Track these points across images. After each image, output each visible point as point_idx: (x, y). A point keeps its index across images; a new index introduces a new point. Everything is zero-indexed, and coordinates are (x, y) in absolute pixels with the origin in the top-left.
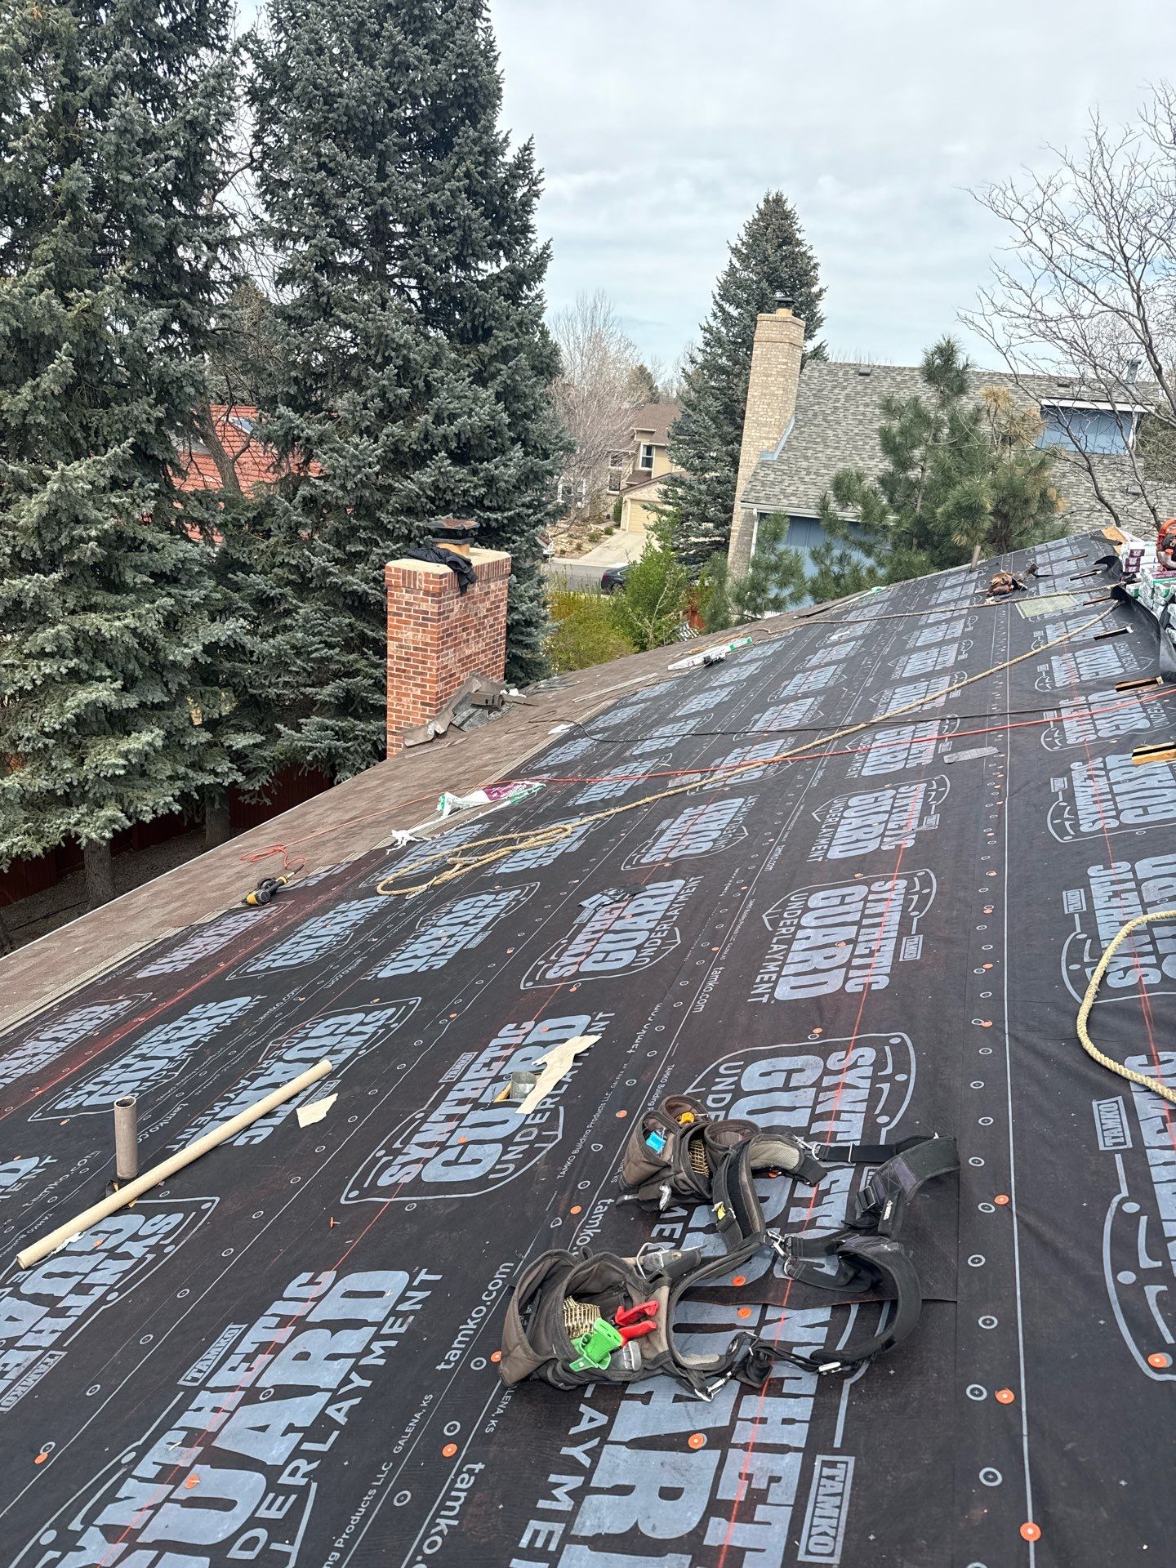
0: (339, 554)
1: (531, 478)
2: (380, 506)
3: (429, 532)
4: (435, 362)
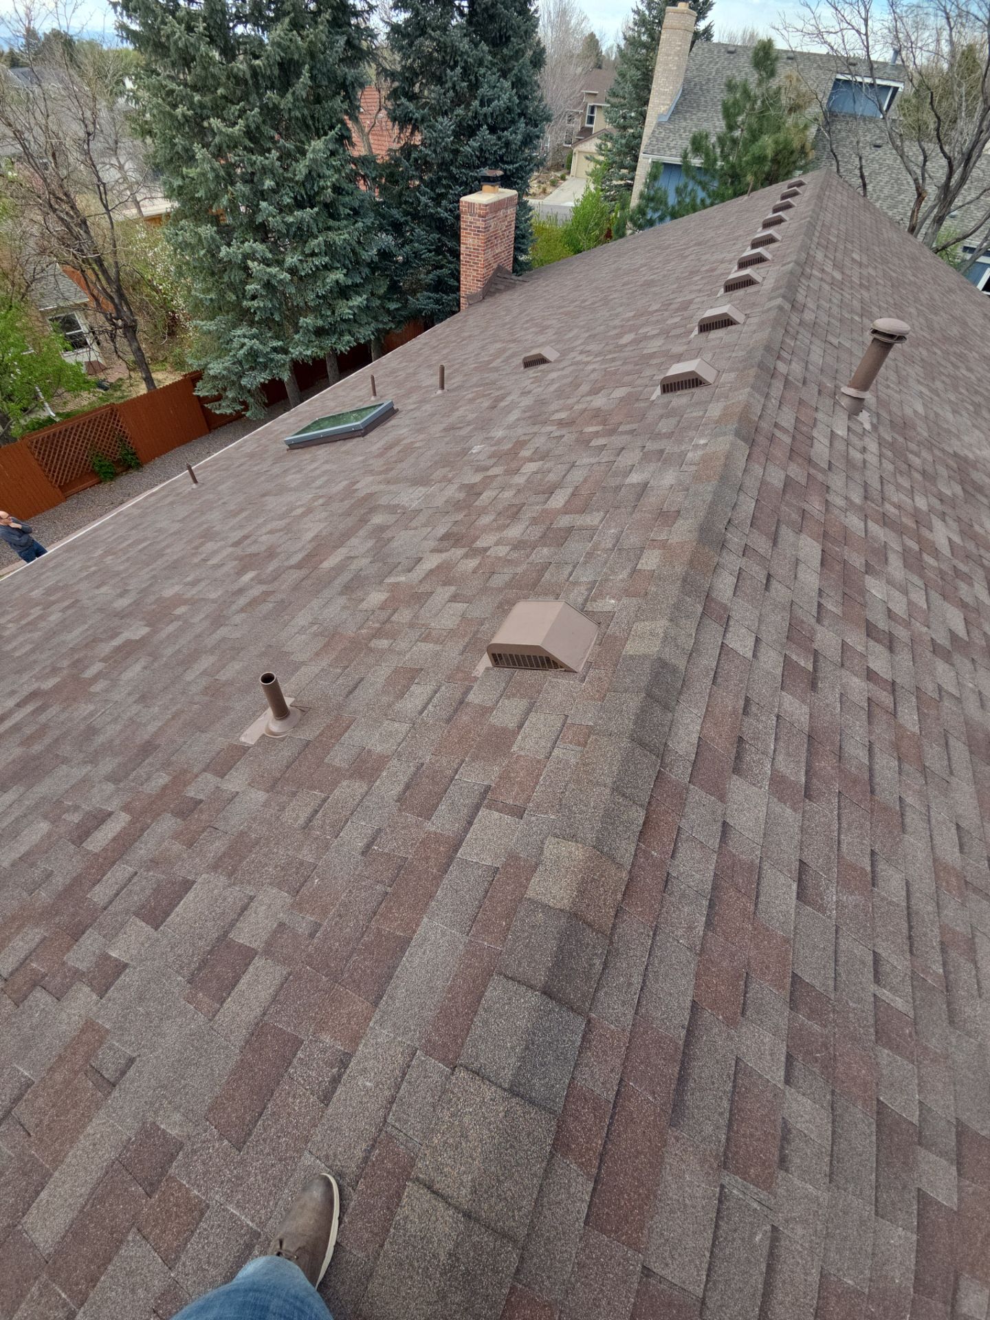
0: (432, 195)
1: (528, 140)
2: (452, 162)
3: (476, 179)
4: (480, 63)
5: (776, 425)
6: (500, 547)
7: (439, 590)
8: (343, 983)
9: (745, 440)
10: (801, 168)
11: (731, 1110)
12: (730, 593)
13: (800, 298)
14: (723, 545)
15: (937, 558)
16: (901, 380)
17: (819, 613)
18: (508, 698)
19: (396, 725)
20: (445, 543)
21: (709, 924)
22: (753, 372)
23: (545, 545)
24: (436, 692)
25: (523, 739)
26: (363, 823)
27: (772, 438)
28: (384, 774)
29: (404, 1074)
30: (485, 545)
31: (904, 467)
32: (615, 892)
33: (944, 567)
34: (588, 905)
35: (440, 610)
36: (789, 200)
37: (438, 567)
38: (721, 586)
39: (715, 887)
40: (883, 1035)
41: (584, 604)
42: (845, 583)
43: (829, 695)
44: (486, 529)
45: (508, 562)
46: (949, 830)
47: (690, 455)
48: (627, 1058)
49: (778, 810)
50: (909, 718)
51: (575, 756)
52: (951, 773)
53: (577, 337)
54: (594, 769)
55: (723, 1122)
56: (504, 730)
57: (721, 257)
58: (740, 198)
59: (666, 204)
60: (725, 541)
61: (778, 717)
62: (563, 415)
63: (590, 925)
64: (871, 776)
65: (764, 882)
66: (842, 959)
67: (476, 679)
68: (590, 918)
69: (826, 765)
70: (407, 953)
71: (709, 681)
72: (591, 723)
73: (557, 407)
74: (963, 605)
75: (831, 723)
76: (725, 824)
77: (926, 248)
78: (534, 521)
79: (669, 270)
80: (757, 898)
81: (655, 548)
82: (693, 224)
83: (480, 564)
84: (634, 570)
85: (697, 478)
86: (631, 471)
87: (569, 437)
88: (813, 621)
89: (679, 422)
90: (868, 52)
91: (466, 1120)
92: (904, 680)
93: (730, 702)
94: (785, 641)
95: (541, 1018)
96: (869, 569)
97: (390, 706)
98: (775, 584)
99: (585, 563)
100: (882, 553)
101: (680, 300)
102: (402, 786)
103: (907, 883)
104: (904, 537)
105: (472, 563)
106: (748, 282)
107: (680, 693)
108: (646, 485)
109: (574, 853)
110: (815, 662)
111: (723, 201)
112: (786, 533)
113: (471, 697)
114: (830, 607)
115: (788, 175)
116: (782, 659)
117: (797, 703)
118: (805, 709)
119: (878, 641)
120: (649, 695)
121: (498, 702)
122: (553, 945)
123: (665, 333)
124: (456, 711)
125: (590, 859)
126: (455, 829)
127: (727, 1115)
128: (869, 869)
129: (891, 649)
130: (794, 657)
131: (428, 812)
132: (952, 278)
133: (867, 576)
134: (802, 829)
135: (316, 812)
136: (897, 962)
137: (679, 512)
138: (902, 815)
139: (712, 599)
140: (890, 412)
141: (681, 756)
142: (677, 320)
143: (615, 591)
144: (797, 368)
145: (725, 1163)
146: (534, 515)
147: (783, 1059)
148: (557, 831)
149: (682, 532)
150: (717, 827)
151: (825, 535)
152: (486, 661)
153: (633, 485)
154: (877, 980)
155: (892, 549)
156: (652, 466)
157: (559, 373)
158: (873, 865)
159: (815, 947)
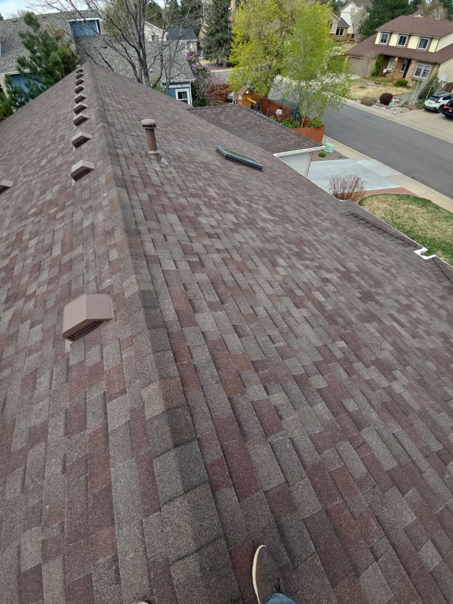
5: (132, 176)
6: (41, 288)
7: (21, 326)
8: (93, 532)
9: (122, 187)
10: (78, 64)
11: (259, 419)
12: (153, 250)
13: (110, 120)
14: (139, 233)
15: (215, 200)
16: (169, 141)
17: (190, 239)
18: (89, 350)
19: (41, 403)
20: (10, 303)
21: (218, 369)
22: (108, 157)
23: (63, 274)
24: (52, 373)
25: (107, 361)
26: (54, 460)
27: (133, 182)
28: (50, 430)
29: (143, 534)
30: (32, 291)
31: (188, 173)
32: (179, 388)
33: (220, 202)
34: (172, 401)
35: (29, 336)
36: (80, 78)
37: (13, 317)
38: (148, 249)
39: (212, 355)
40: (283, 357)
41: (97, 289)
42: (192, 224)
43: (210, 265)
44: (28, 284)
45: (49, 292)
46: (266, 284)
47: (104, 203)
48: (219, 437)
49: (216, 315)
50: (237, 258)
51: (132, 352)
52: (257, 266)
53: (17, 170)
54: (142, 351)
55: (259, 425)
56: (96, 365)
57: (65, 111)
58: (59, 82)
59: (25, 93)
60: (139, 231)
61: (198, 283)
62: (34, 210)
63: (177, 407)
64: (237, 283)
65: (226, 341)
66: (261, 345)
67: (68, 353)
68: (175, 405)
69: (222, 289)
70: (113, 490)
71: (166, 287)
72: (130, 334)
73: (29, 208)
74: (231, 212)
75: (216, 274)
76: (203, 333)
77: (149, 88)
78: (51, 266)
79: (45, 124)
80: (227, 348)
81: (112, 248)
82: (44, 99)
83: (36, 301)
84: (110, 263)
85: (112, 211)
86: (82, 221)
87: (44, 219)
88: (189, 243)
89: (91, 190)
90: (74, 7)
91: (176, 521)
92: (229, 246)
93: (178, 290)
94: (184, 256)
95: (180, 457)
96: (197, 215)
97: (31, 398)
98: (168, 237)
99: (87, 271)
100: (198, 207)
101: (58, 136)
102: (63, 427)
103: (264, 308)
104: (202, 198)
105: (31, 304)
106: (83, 120)
107: (157, 299)
108: (93, 224)
109: (154, 387)
110: (199, 257)
111: (52, 85)
112: (161, 216)
113: (71, 363)
114: (192, 235)
115: (74, 68)
116: (187, 263)
117: (201, 275)
118: (205, 275)
119: (214, 238)
120: (145, 307)
121: (85, 355)
122: (167, 428)
123: (60, 153)
124: (68, 374)
125: (161, 384)
126: (101, 422)
127: (259, 421)
128: (253, 312)
129: (219, 238)
130: (191, 260)
131: (83, 427)
132: (165, 97)
133: (198, 218)
134: (227, 315)
135: (24, 478)
136: (275, 333)
137: (113, 229)
138: (252, 289)
139: (148, 256)
140: (171, 155)
141: (173, 321)
142: (62, 145)
143: (107, 276)
144: (126, 150)
145: (266, 436)
146: (49, 263)
147: (263, 389)
148: (143, 385)
149: (119, 236)
150: (201, 336)
151: (175, 210)
152: (68, 343)
153: (87, 227)
154: (273, 343)
155: (200, 204)
156: (91, 215)
157: (19, 191)
158: (253, 310)
159: (252, 348)
